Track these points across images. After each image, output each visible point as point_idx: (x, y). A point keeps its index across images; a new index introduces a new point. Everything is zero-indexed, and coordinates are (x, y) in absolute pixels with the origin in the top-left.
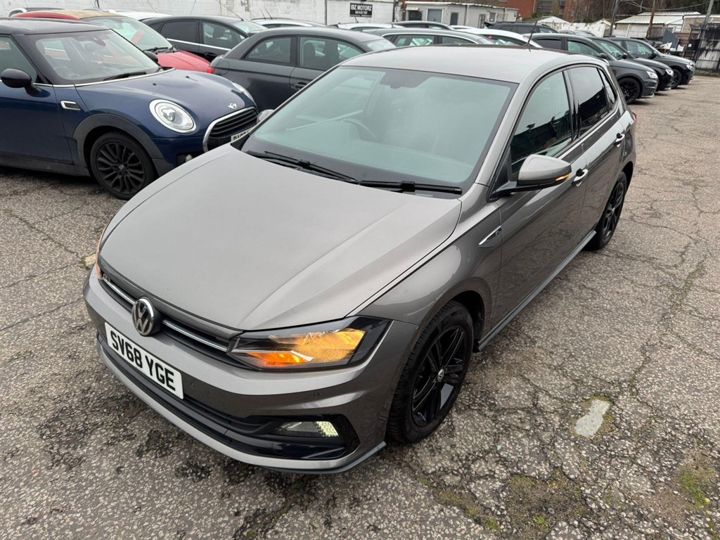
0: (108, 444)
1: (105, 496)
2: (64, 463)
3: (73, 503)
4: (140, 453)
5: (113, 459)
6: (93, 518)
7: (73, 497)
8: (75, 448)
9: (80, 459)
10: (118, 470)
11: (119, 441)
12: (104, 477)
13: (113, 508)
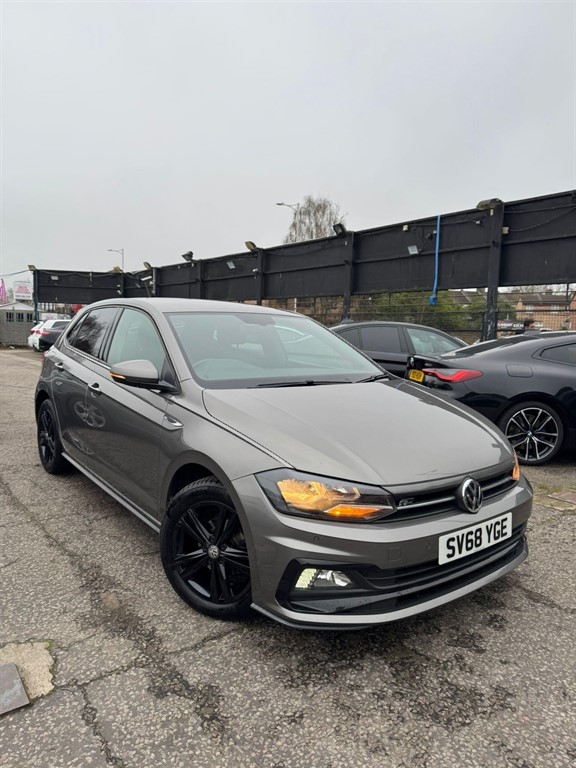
0: (471, 671)
1: (538, 667)
2: (504, 699)
3: (553, 687)
4: (481, 651)
5: (491, 667)
6: (564, 672)
7: (546, 687)
8: (482, 695)
9: (496, 689)
10: (505, 663)
11: (465, 665)
12: (516, 670)
13: (549, 662)
